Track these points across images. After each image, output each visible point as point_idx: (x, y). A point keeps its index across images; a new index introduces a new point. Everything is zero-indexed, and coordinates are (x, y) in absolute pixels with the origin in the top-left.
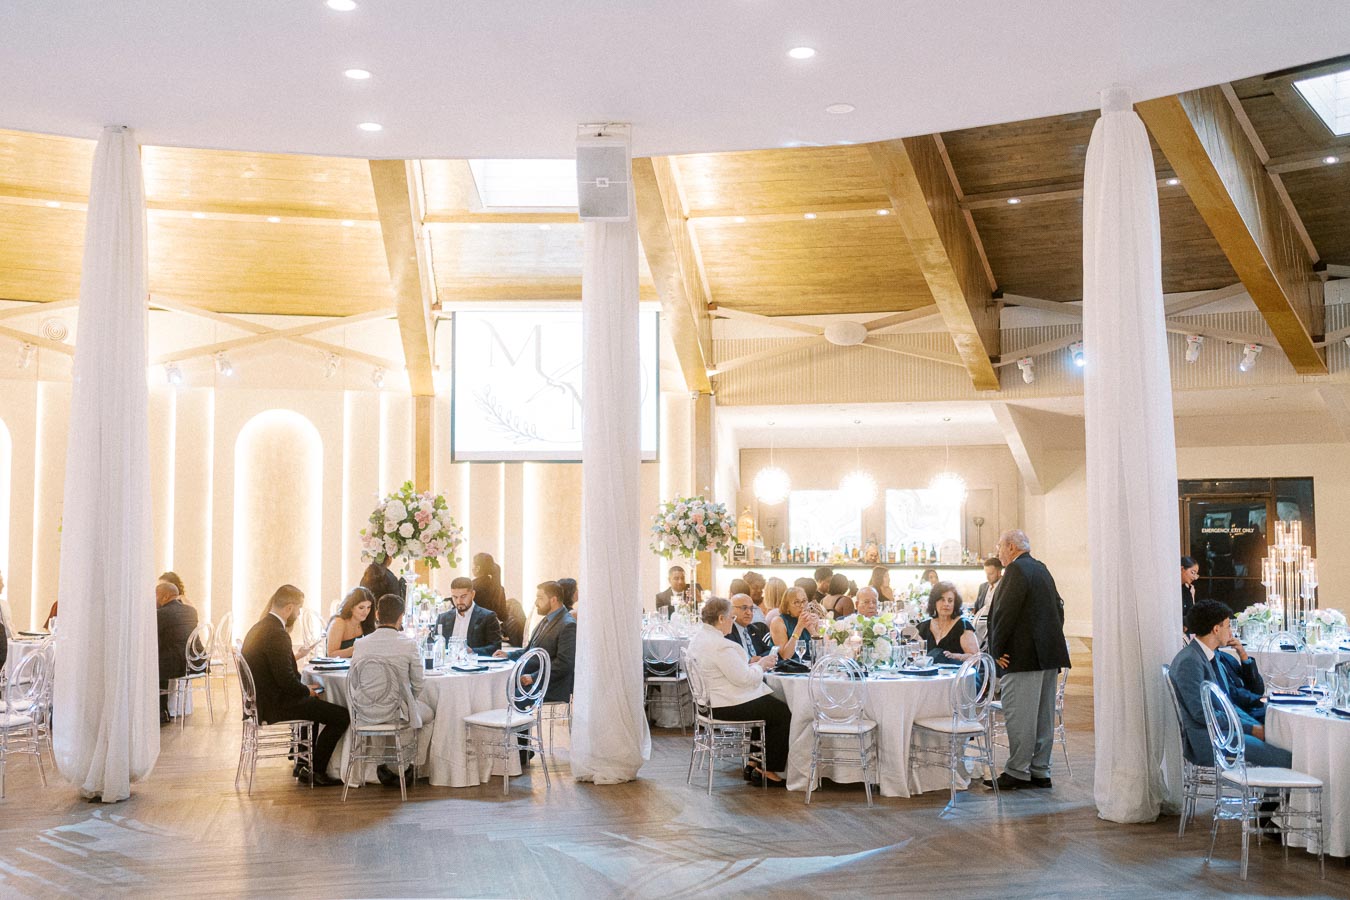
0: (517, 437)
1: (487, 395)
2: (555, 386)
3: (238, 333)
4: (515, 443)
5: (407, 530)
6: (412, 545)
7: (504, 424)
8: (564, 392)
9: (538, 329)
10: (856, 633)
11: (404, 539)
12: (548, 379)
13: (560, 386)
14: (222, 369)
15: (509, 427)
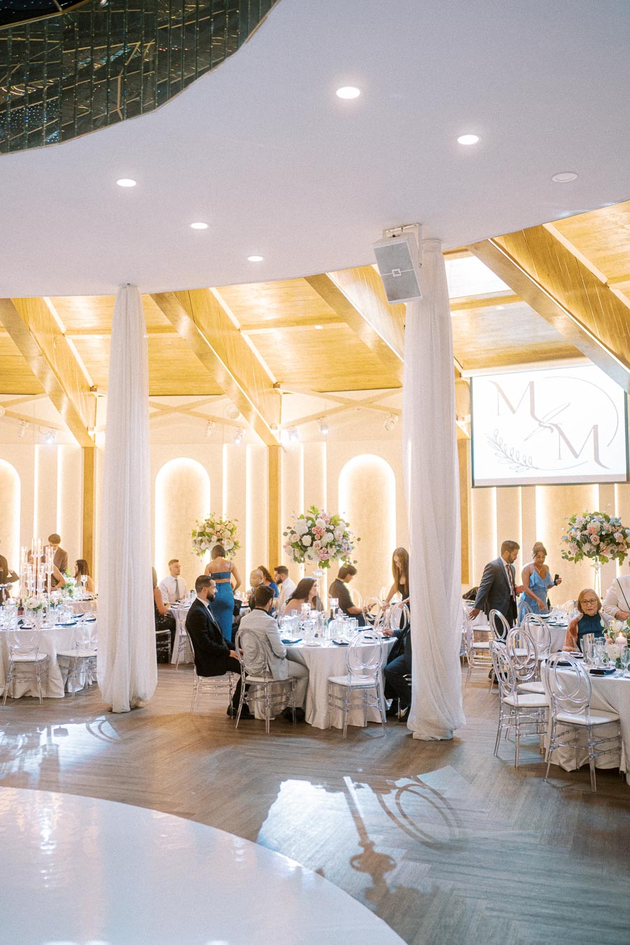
0: (518, 467)
1: (496, 437)
2: (546, 427)
3: (332, 405)
4: (517, 471)
5: (307, 540)
6: (310, 551)
7: (508, 458)
8: (552, 431)
9: (532, 384)
10: (621, 634)
11: (306, 547)
12: (540, 422)
13: (550, 427)
14: (322, 430)
15: (513, 460)
